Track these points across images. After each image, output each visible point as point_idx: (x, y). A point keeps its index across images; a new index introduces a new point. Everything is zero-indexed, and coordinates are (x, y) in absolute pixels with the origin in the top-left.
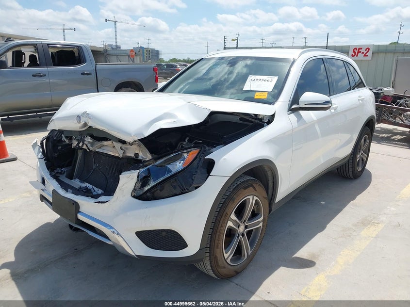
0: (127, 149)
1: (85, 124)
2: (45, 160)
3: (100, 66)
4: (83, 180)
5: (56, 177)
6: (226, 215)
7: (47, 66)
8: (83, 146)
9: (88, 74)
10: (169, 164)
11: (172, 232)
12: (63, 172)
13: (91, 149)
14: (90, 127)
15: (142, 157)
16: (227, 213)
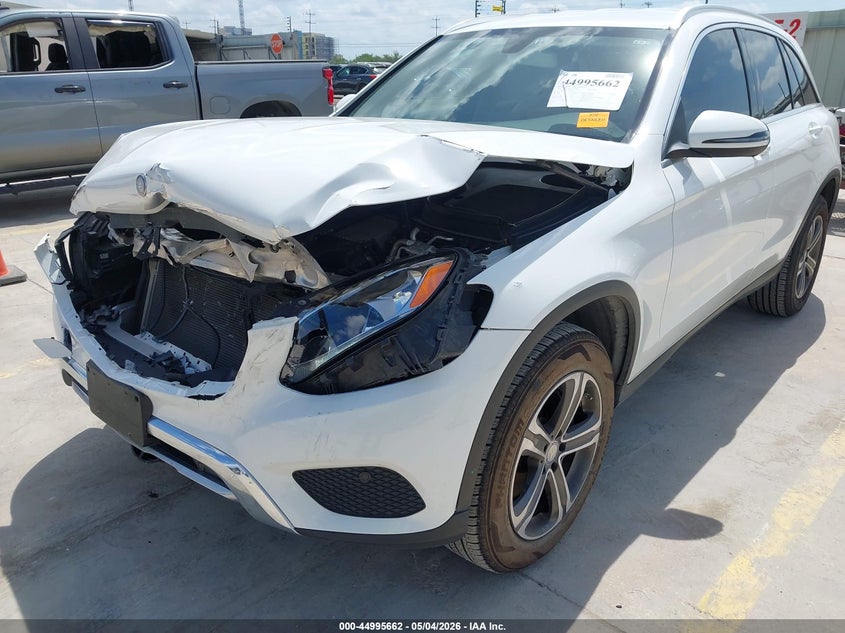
0: (264, 259)
1: (159, 198)
2: (69, 287)
3: (205, 67)
4: (161, 337)
5: (97, 331)
6: (518, 427)
7: (86, 67)
8: (156, 252)
9: (179, 86)
10: (374, 299)
11: (386, 474)
12: (113, 316)
13: (178, 258)
14: (172, 205)
15: (305, 282)
16: (521, 421)
